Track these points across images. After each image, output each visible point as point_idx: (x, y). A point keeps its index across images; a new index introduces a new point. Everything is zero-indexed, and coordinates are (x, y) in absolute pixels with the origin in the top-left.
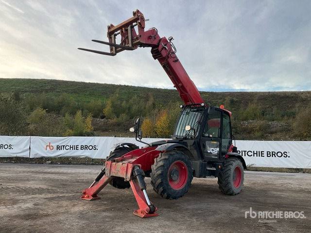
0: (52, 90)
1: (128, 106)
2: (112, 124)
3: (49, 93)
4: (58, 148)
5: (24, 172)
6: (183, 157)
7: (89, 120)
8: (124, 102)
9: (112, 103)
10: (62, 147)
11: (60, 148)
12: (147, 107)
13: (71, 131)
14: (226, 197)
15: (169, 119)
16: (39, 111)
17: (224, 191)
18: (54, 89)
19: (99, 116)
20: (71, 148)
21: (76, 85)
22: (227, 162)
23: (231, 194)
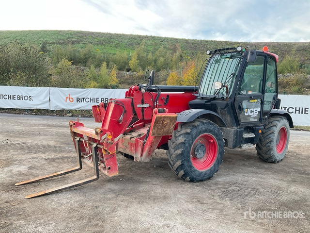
0: (78, 41)
1: (154, 59)
2: (137, 77)
3: (76, 45)
4: (78, 100)
5: (40, 125)
6: (211, 127)
7: (114, 72)
8: (150, 54)
9: (138, 55)
10: (82, 99)
11: (80, 101)
12: (174, 59)
13: (96, 83)
14: (266, 165)
15: (197, 71)
16: (65, 63)
17: (264, 158)
18: (81, 41)
19: (125, 70)
20: (92, 101)
21: (102, 36)
22: (269, 122)
23: (273, 162)
